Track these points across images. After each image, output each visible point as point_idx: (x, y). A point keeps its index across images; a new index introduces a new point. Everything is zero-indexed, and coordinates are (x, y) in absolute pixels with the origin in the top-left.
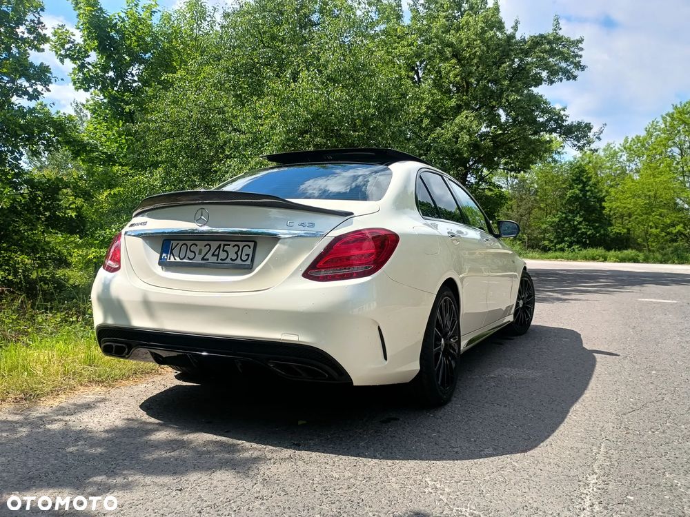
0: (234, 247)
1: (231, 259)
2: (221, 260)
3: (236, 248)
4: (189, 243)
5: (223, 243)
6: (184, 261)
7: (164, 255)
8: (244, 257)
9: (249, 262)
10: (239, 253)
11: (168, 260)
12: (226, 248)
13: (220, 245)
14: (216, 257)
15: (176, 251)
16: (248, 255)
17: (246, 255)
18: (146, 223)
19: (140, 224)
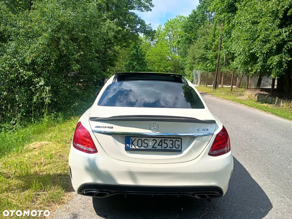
0: (170, 141)
1: (170, 147)
2: (164, 147)
3: (171, 142)
4: (143, 139)
5: (163, 139)
6: (141, 148)
7: (127, 145)
8: (177, 147)
9: (180, 149)
10: (174, 144)
11: (131, 148)
12: (165, 142)
13: (162, 140)
14: (161, 146)
15: (135, 143)
16: (179, 145)
17: (178, 145)
18: (112, 128)
19: (107, 127)
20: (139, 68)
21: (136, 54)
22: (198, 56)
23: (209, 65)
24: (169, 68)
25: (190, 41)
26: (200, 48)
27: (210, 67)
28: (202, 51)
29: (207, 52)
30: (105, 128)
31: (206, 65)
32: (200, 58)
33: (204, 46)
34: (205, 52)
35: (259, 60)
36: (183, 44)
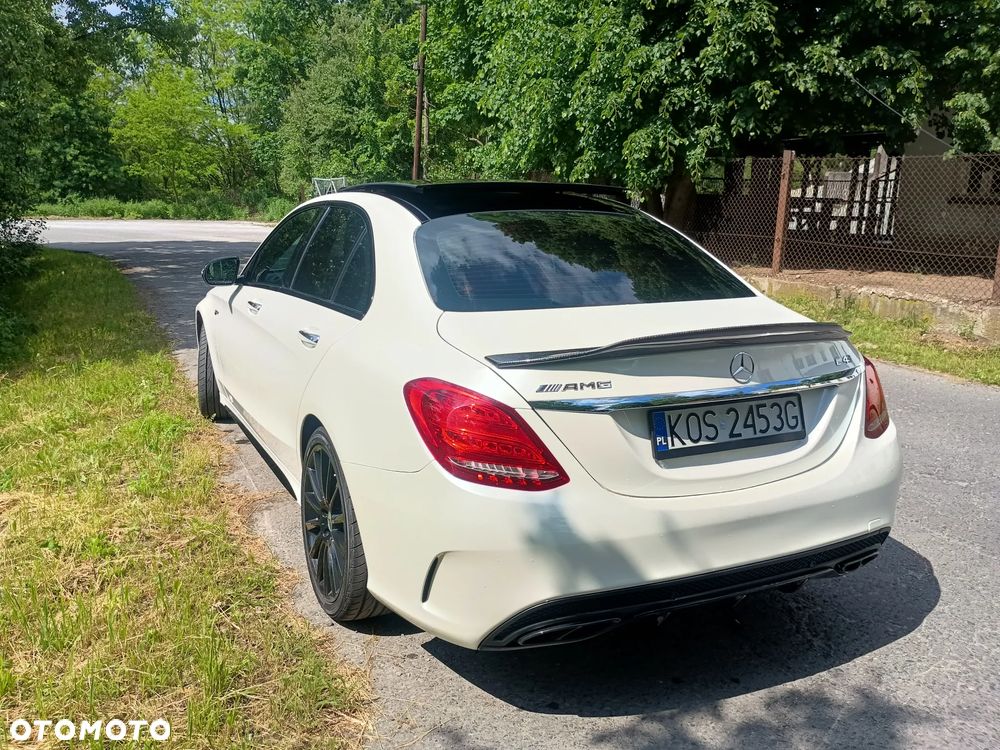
0: (772, 407)
1: (775, 428)
2: (761, 431)
3: (777, 410)
4: (700, 412)
5: (754, 403)
6: (701, 443)
7: (659, 439)
8: (792, 422)
9: (799, 428)
10: (783, 416)
11: (670, 447)
12: (762, 411)
13: (751, 409)
14: (752, 429)
15: (680, 429)
16: (796, 417)
17: (793, 417)
18: (608, 384)
19: (588, 386)
20: (92, 168)
21: (74, 114)
22: (323, 128)
23: (363, 158)
24: (211, 169)
25: (285, 75)
26: (326, 99)
27: (369, 167)
28: (335, 111)
29: (351, 113)
30: (582, 388)
31: (355, 160)
32: (330, 134)
33: (339, 92)
34: (346, 112)
35: (582, 143)
36: (260, 83)
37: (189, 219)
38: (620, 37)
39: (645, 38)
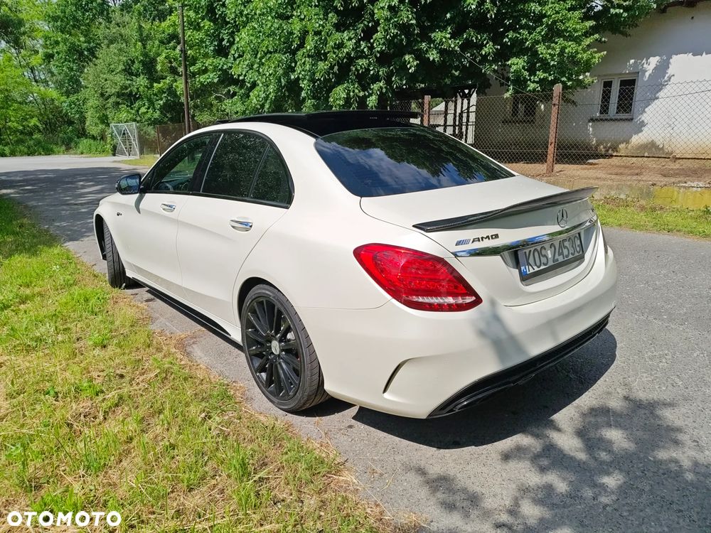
1: (572, 253)
2: (566, 256)
4: (539, 248)
6: (541, 268)
8: (578, 249)
9: (581, 253)
10: (574, 246)
11: (528, 272)
14: (562, 255)
15: (531, 260)
17: (578, 246)
18: (497, 236)
19: (486, 238)
22: (113, 91)
23: (143, 110)
24: (34, 122)
25: (83, 56)
26: (112, 71)
27: (148, 116)
28: (120, 79)
29: (131, 80)
30: (482, 240)
31: (138, 111)
32: (119, 95)
33: (121, 67)
34: (128, 80)
35: (303, 94)
36: (63, 63)
37: (22, 155)
38: (323, 27)
39: (339, 27)
